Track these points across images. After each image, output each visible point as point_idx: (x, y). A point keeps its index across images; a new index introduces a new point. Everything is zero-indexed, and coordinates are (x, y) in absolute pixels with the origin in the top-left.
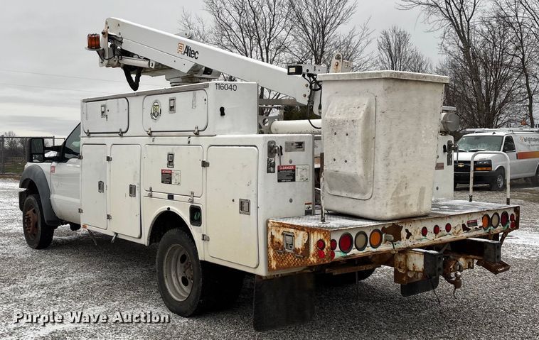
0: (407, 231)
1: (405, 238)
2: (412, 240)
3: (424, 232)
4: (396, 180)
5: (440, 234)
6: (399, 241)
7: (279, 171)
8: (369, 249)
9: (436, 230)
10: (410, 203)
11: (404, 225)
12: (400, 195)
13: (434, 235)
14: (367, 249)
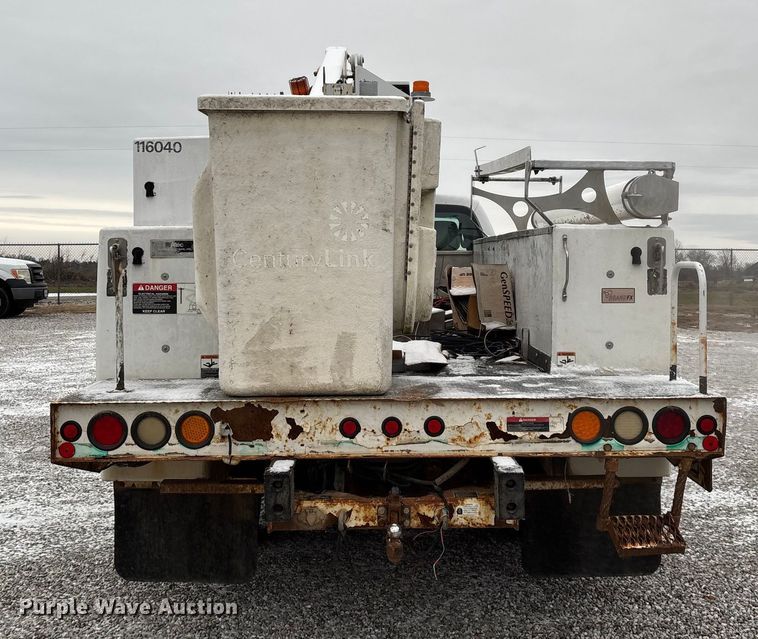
0: (290, 421)
1: (285, 436)
2: (307, 442)
3: (350, 428)
4: (255, 316)
5: (402, 436)
6: (261, 441)
7: (135, 293)
8: (174, 448)
9: (392, 428)
10: (306, 364)
11: (281, 410)
12: (273, 347)
13: (383, 438)
14: (167, 448)
